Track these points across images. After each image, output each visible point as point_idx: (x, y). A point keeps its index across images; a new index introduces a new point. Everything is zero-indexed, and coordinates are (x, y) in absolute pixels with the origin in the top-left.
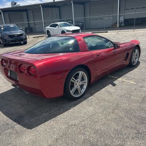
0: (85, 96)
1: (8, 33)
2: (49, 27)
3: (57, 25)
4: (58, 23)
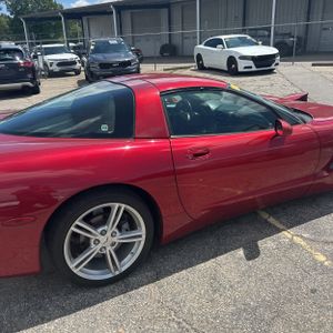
0: (132, 279)
1: (100, 57)
2: (202, 46)
3: (220, 42)
4: (223, 37)
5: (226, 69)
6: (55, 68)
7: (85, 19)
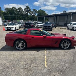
5: (72, 29)
6: (39, 27)
7: (50, 17)
